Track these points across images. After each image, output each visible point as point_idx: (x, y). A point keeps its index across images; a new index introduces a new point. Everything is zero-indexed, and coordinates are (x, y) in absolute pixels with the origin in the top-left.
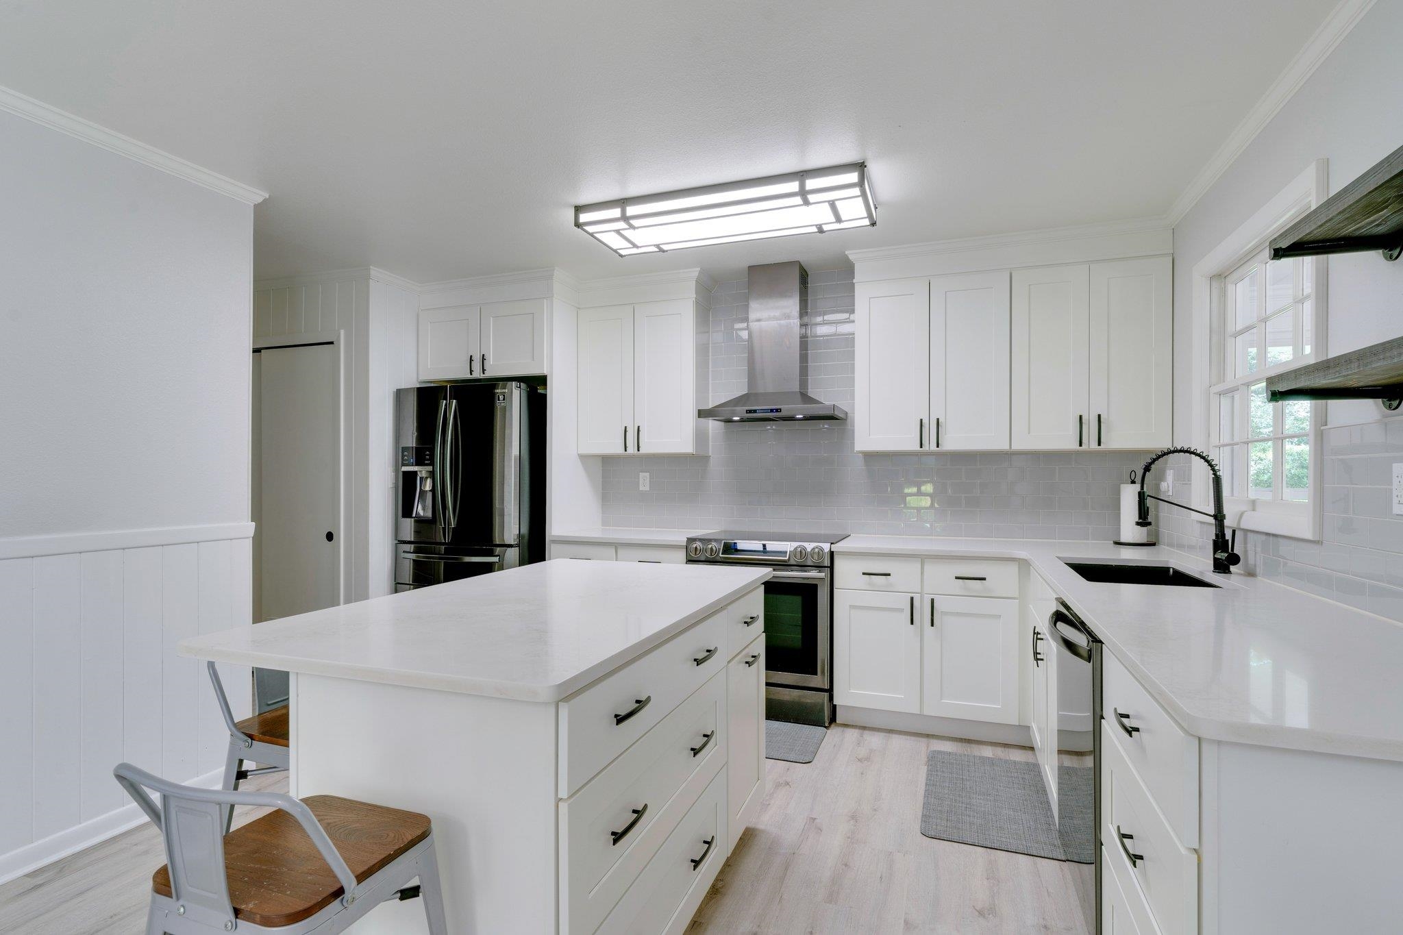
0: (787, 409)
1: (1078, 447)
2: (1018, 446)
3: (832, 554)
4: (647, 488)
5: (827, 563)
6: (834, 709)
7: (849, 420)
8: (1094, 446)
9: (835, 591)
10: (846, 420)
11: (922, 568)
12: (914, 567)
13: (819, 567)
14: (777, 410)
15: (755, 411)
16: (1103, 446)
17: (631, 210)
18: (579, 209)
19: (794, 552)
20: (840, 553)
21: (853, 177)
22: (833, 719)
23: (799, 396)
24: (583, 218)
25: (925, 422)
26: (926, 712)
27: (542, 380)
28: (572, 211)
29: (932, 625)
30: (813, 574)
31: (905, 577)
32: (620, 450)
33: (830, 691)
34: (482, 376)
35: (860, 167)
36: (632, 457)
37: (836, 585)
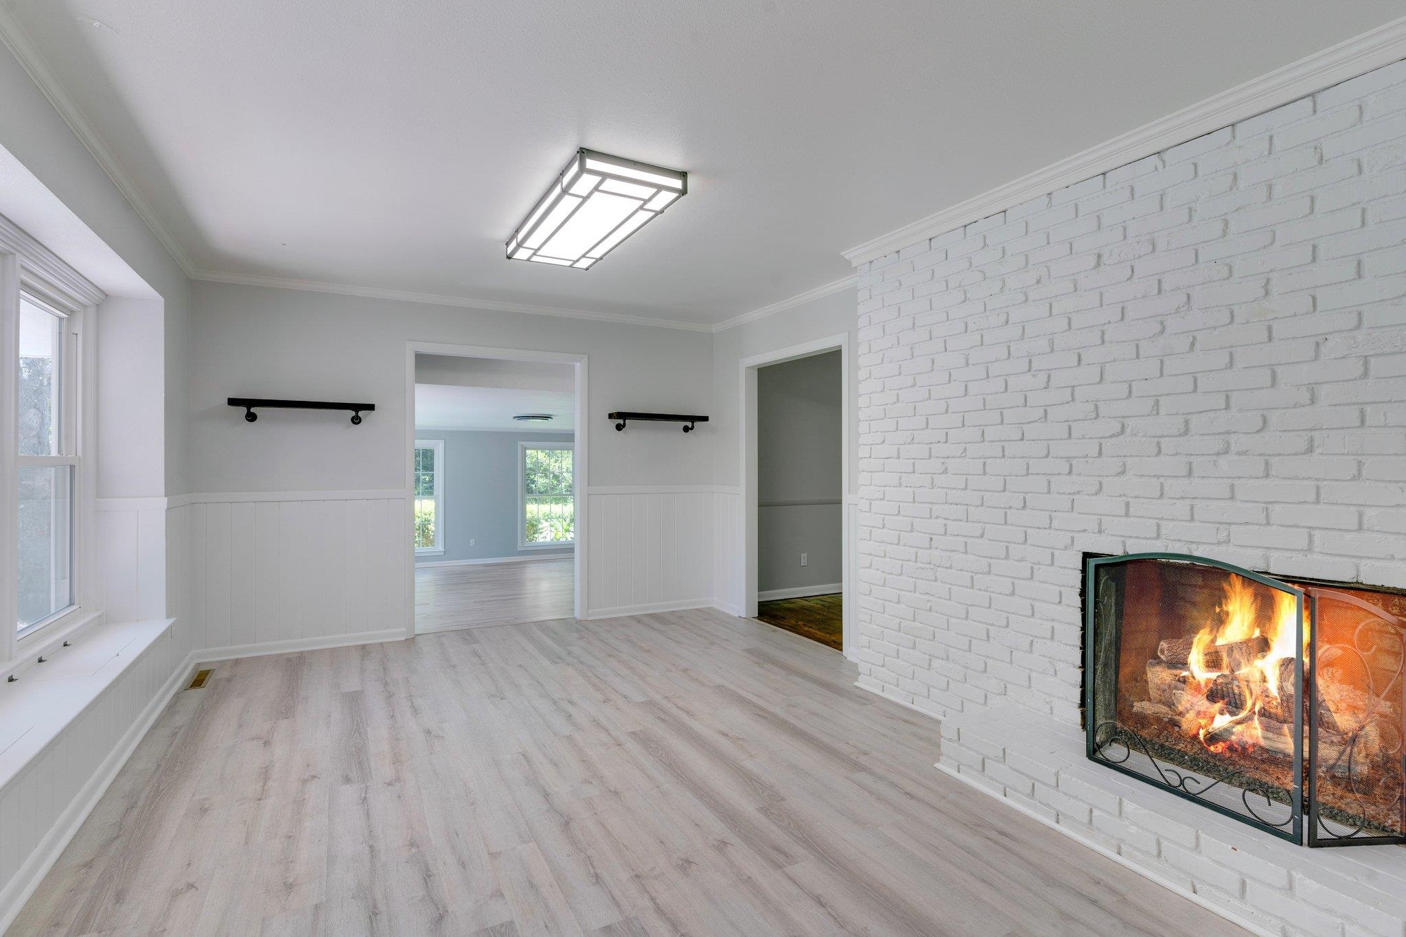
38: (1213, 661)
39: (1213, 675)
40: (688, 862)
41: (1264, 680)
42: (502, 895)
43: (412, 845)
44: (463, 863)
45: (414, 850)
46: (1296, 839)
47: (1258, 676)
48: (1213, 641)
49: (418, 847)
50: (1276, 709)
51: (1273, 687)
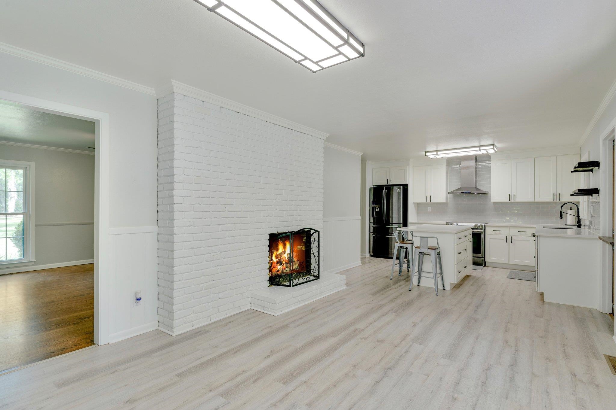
0: (472, 192)
1: (553, 201)
2: (537, 200)
3: (485, 226)
4: (430, 211)
5: (483, 228)
6: (485, 262)
7: (489, 194)
8: (558, 200)
9: (486, 235)
10: (488, 194)
11: (509, 230)
12: (507, 229)
13: (481, 229)
14: (470, 192)
15: (464, 192)
16: (560, 201)
17: (439, 153)
18: (426, 152)
19: (475, 226)
20: (488, 226)
21: (492, 147)
22: (485, 266)
23: (475, 188)
24: (427, 154)
25: (511, 195)
26: (510, 263)
27: (407, 185)
28: (424, 153)
29: (512, 243)
30: (480, 231)
31: (505, 232)
32: (425, 201)
33: (485, 258)
34: (390, 184)
35: (493, 145)
36: (429, 203)
37: (486, 233)
38: (277, 257)
39: (277, 260)
40: (378, 341)
41: (285, 258)
42: (438, 364)
43: (455, 399)
44: (440, 380)
45: (456, 396)
46: (290, 286)
47: (284, 257)
48: (277, 253)
49: (453, 396)
50: (287, 262)
51: (287, 258)
